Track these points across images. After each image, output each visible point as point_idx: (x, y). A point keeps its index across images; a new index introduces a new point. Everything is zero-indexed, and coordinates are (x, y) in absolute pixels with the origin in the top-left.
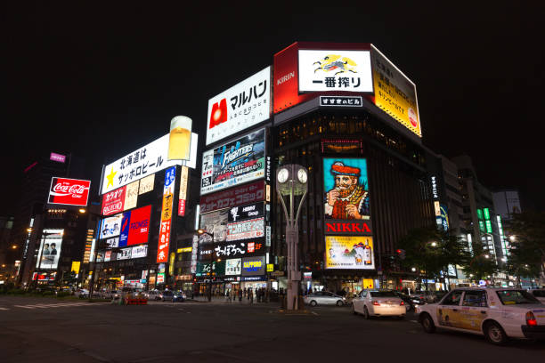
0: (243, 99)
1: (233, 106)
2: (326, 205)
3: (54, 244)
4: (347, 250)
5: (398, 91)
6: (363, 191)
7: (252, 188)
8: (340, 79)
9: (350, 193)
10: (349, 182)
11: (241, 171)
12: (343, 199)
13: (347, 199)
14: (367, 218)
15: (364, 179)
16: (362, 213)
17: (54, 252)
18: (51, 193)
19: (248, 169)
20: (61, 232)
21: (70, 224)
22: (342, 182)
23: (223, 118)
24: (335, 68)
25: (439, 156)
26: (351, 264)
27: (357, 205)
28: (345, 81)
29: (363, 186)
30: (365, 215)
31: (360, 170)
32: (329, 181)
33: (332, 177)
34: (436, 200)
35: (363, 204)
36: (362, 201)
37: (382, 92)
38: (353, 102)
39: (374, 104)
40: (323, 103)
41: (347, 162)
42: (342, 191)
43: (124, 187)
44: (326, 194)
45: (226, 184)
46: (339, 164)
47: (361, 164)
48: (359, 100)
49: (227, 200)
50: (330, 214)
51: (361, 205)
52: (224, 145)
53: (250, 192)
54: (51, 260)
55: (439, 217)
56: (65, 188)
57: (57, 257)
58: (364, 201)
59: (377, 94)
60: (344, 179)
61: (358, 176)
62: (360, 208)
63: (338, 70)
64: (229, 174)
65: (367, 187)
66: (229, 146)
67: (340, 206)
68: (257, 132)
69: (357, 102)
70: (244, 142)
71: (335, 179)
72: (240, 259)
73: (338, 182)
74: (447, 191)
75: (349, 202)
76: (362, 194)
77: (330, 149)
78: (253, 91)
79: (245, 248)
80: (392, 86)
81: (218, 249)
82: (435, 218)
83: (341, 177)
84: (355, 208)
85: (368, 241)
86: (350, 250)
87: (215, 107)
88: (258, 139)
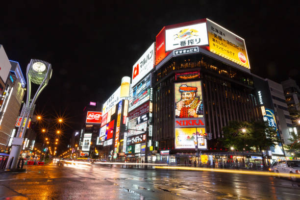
0: (144, 62)
1: (141, 66)
2: (176, 110)
3: (88, 140)
4: (188, 137)
5: (229, 43)
6: (199, 100)
7: (145, 106)
8: (189, 41)
9: (191, 102)
10: (190, 96)
11: (142, 97)
12: (187, 106)
13: (189, 106)
14: (202, 116)
15: (200, 93)
16: (198, 114)
17: (88, 144)
18: (87, 118)
19: (144, 96)
20: (91, 135)
21: (94, 131)
22: (186, 96)
23: (137, 73)
24: (185, 35)
25: (266, 80)
26: (191, 145)
27: (195, 109)
28: (192, 42)
29: (199, 97)
30: (200, 114)
31: (197, 88)
32: (178, 96)
33: (180, 94)
34: (262, 105)
35: (199, 108)
36: (198, 107)
37: (216, 43)
38: (193, 50)
39: (209, 51)
40: (175, 54)
41: (189, 84)
42: (186, 101)
43: (107, 113)
44: (176, 104)
45: (136, 105)
46: (184, 86)
47: (198, 84)
48: (197, 48)
49: (137, 113)
50: (179, 115)
51: (197, 109)
52: (136, 86)
53: (144, 108)
54: (86, 147)
55: (265, 116)
56: (93, 116)
57: (89, 146)
58: (200, 106)
59: (211, 45)
60: (187, 94)
61: (196, 91)
62: (197, 110)
63: (188, 36)
64: (138, 100)
65: (201, 98)
66: (138, 86)
67: (185, 110)
68: (148, 76)
69: (195, 50)
70: (143, 83)
71: (182, 95)
72: (140, 144)
73: (183, 96)
74: (273, 100)
75: (190, 108)
76: (198, 102)
77: (180, 78)
78: (148, 56)
79: (142, 138)
80: (224, 40)
81: (133, 139)
82: (262, 117)
83: (185, 93)
84: (194, 111)
85: (202, 131)
86: (191, 137)
87: (135, 69)
88: (148, 79)
